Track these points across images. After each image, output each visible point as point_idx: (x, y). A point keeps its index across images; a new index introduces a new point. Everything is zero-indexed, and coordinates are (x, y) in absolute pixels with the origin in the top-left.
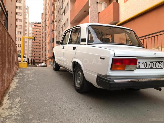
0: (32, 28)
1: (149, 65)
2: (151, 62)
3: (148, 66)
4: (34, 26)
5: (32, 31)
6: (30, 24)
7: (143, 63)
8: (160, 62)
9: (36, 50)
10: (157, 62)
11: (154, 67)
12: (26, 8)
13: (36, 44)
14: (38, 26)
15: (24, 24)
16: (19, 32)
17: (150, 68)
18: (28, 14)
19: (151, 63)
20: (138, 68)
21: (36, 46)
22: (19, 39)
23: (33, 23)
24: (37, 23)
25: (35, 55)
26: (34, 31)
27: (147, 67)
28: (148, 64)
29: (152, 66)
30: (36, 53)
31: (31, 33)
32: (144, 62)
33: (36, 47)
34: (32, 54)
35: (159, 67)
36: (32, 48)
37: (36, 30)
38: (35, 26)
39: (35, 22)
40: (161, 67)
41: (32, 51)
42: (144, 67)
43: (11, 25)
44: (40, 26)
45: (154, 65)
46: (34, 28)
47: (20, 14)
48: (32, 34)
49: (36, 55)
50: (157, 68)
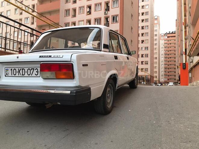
0: (165, 40)
1: (19, 72)
2: (22, 68)
3: (17, 73)
4: (166, 37)
5: (165, 44)
6: (162, 36)
7: (11, 70)
8: (35, 68)
9: (170, 66)
10: (30, 68)
11: (26, 75)
12: (156, 19)
13: (170, 59)
14: (172, 37)
15: (152, 38)
16: (146, 48)
17: (20, 75)
18: (158, 25)
19: (21, 70)
20: (6, 76)
21: (170, 61)
22: (146, 55)
23: (166, 34)
24: (171, 33)
25: (168, 72)
26: (167, 44)
27: (17, 75)
28: (17, 71)
29: (23, 74)
30: (170, 70)
31: (163, 46)
32: (13, 69)
33: (170, 63)
34: (165, 72)
35: (34, 75)
36: (165, 65)
37: (170, 42)
38: (168, 37)
39: (168, 33)
40: (37, 74)
41: (165, 68)
42: (13, 75)
43: (132, 41)
44: (175, 36)
45: (26, 72)
46: (167, 40)
47: (147, 28)
48: (165, 47)
49: (170, 74)
50: (30, 76)
